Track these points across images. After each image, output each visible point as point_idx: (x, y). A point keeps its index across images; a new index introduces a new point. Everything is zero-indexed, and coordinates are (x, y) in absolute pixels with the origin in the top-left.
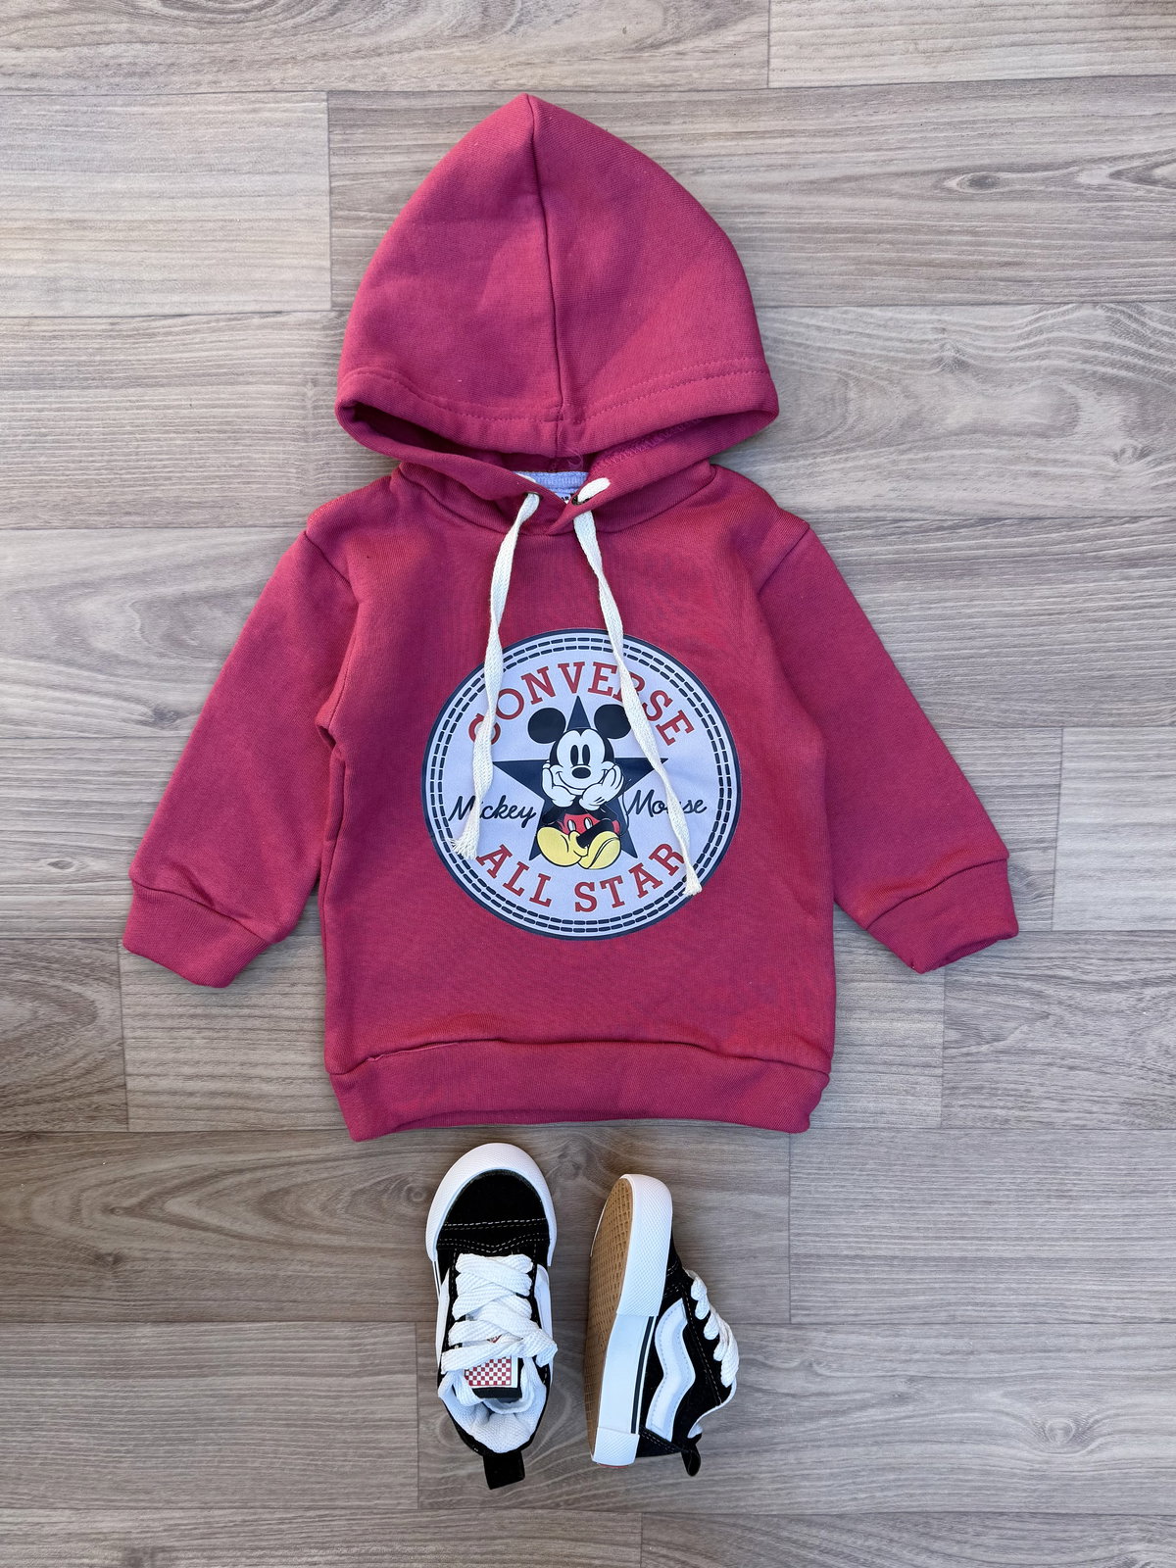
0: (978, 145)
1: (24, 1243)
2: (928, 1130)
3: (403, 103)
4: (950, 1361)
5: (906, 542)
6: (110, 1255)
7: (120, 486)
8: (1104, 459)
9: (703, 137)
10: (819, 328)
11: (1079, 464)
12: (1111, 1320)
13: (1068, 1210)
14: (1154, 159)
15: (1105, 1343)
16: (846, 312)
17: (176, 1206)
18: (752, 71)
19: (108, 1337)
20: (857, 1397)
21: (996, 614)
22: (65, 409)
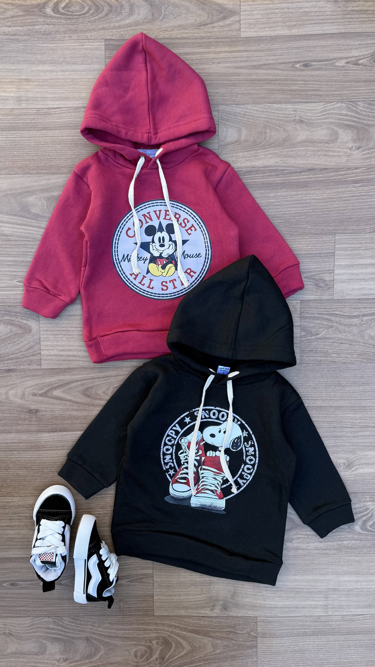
0: (305, 54)
1: (6, 406)
5: (285, 177)
6: (34, 410)
7: (40, 161)
8: (347, 150)
9: (220, 52)
10: (257, 111)
11: (339, 152)
12: (357, 427)
13: (342, 390)
14: (359, 58)
15: (356, 434)
16: (265, 106)
17: (57, 393)
18: (235, 32)
19: (33, 437)
21: (313, 199)
22: (23, 137)
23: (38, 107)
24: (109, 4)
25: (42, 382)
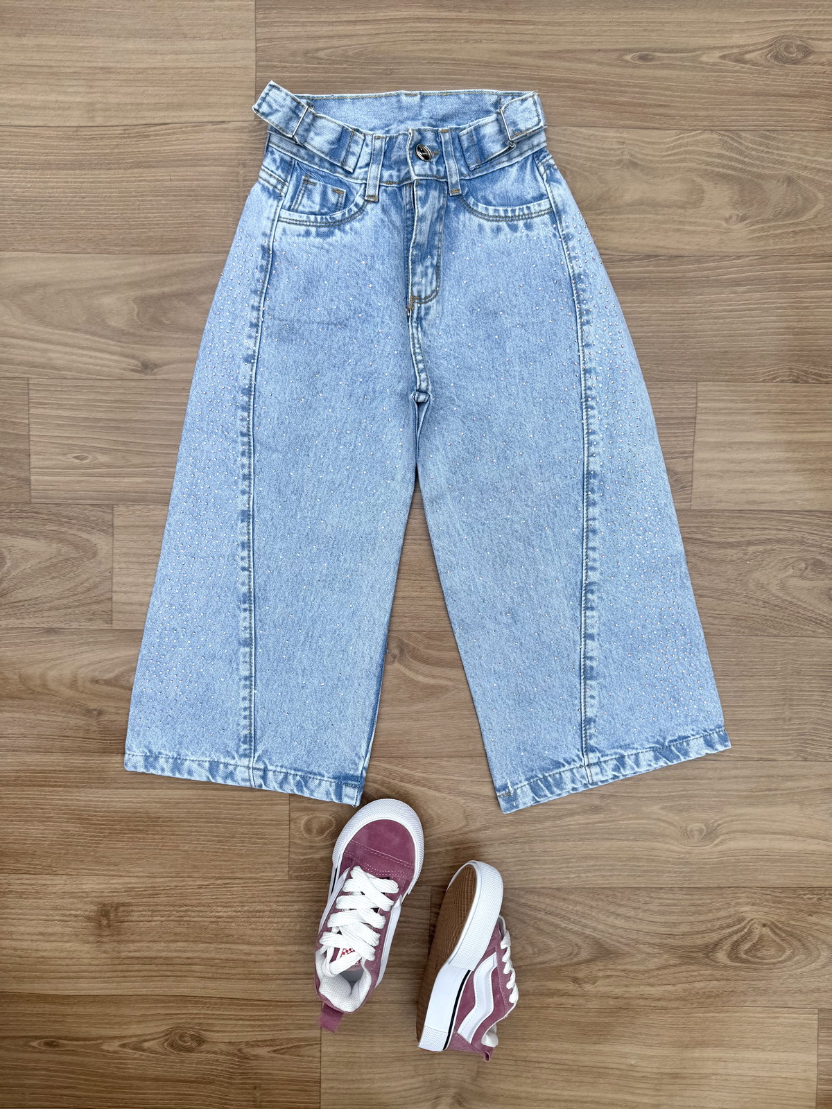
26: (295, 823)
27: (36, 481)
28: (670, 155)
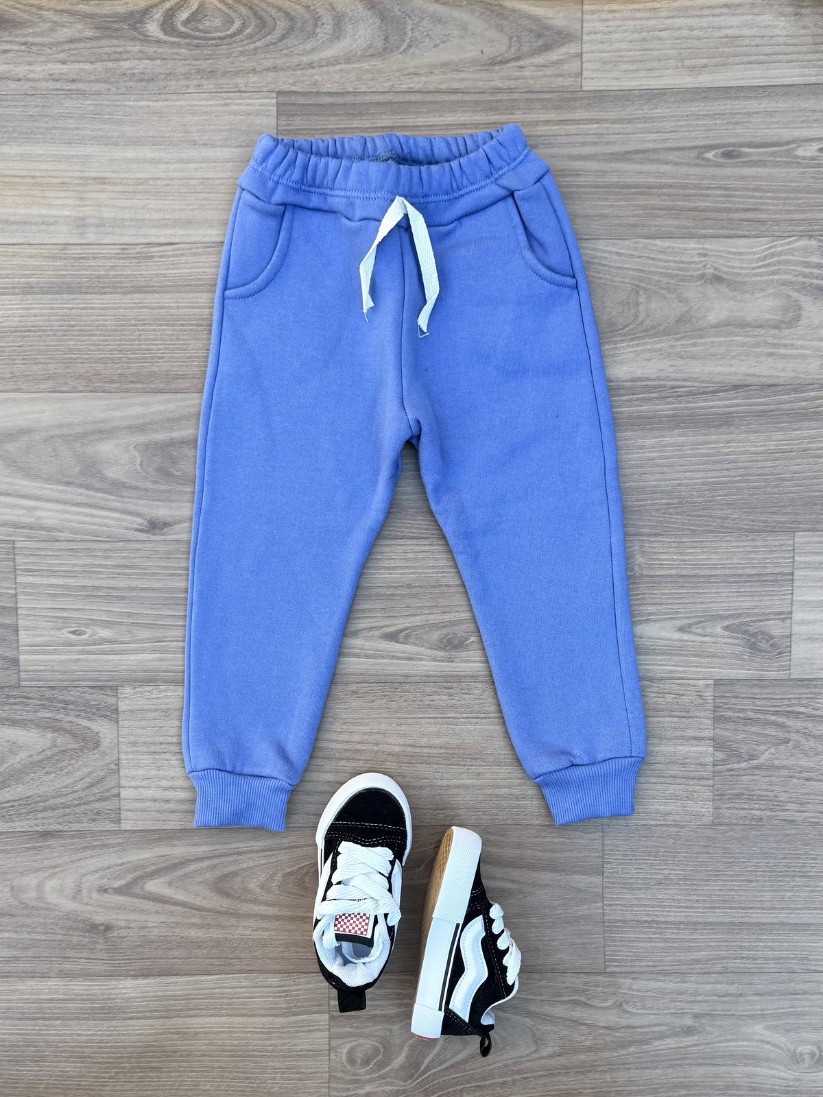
0: (727, 129)
1: (38, 917)
2: (704, 826)
3: (329, 100)
4: (724, 1002)
5: (681, 402)
6: (102, 924)
7: (127, 363)
8: (820, 343)
9: (537, 123)
10: (619, 254)
11: (802, 347)
13: (808, 886)
16: (636, 243)
17: (153, 886)
18: (570, 79)
19: (98, 988)
20: (657, 1029)
21: (745, 453)
22: (88, 308)
23: (126, 240)
24: (287, 14)
25: (120, 861)
26: (336, 1052)
27: (27, 661)
28: (759, 267)
